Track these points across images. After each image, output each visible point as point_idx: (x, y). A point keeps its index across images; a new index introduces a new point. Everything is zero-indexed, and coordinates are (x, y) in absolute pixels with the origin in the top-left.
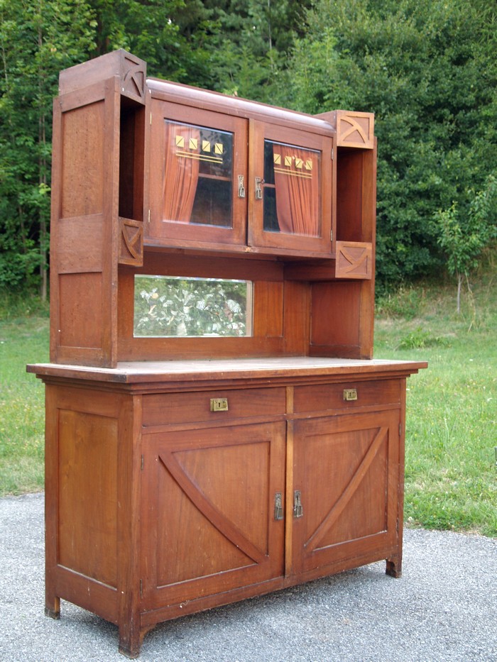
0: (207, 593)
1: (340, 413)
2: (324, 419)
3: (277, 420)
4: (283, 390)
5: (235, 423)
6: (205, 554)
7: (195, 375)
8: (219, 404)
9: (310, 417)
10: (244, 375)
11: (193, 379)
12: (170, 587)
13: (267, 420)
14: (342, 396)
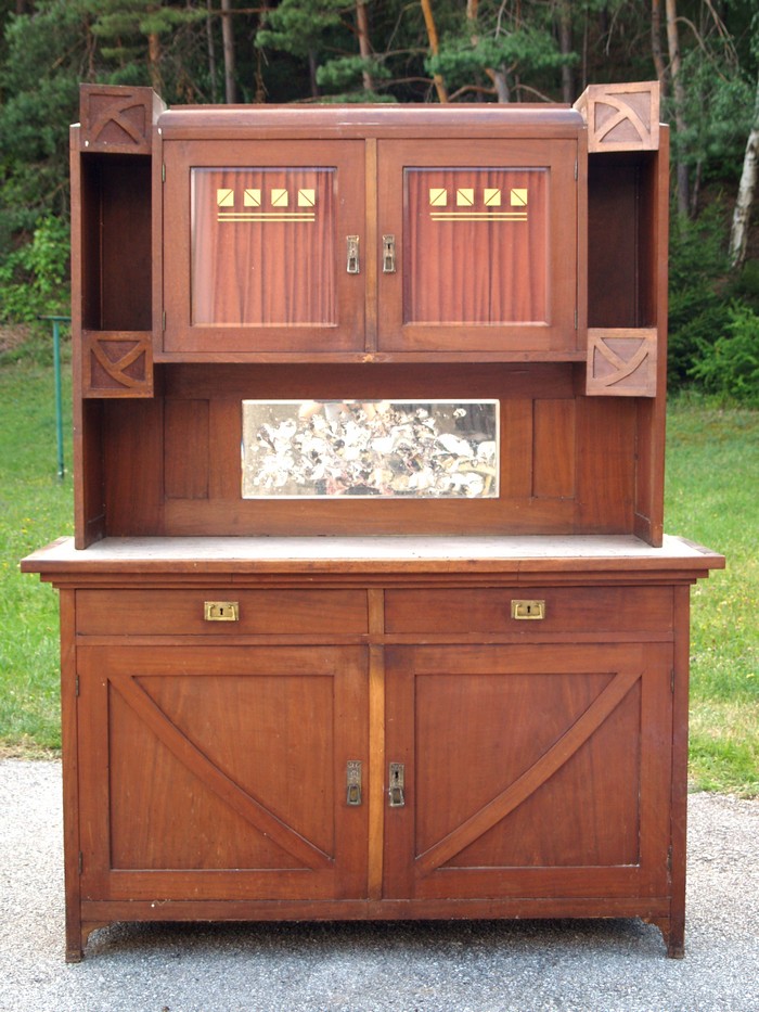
0: (206, 897)
1: (501, 639)
2: (461, 649)
3: (347, 642)
4: (362, 594)
5: (255, 641)
6: (203, 835)
7: (142, 565)
8: (222, 611)
9: (424, 642)
10: (240, 568)
11: (138, 571)
12: (134, 874)
13: (323, 640)
14: (507, 611)
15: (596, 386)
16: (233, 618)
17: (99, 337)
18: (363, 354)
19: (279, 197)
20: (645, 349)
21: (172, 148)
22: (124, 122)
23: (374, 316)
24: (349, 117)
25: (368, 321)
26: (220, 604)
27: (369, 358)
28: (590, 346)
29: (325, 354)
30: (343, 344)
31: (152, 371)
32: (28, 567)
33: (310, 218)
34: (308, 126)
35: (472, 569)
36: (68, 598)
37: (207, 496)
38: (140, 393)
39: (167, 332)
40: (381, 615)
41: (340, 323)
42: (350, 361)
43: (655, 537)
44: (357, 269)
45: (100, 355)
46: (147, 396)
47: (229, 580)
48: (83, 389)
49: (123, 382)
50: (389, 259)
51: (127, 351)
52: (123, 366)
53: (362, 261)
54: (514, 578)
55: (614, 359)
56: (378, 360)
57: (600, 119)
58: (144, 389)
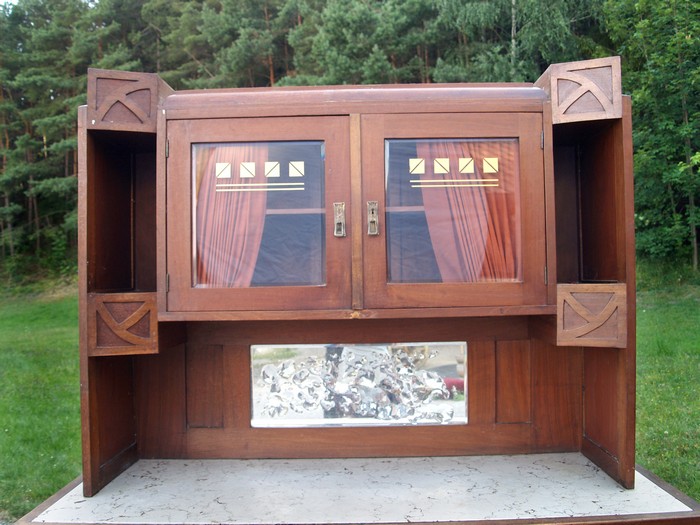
15: (566, 336)
17: (105, 300)
18: (351, 311)
19: (272, 169)
20: (613, 304)
21: (175, 126)
22: (131, 104)
23: (360, 275)
24: (334, 96)
25: (354, 280)
27: (355, 315)
28: (560, 300)
29: (315, 312)
30: (331, 301)
31: (156, 329)
33: (299, 187)
34: (297, 104)
37: (222, 426)
38: (145, 350)
39: (169, 294)
41: (329, 282)
42: (339, 317)
44: (343, 233)
45: (105, 315)
46: (153, 352)
48: (89, 348)
49: (129, 340)
50: (373, 222)
51: (133, 312)
52: (129, 325)
53: (348, 227)
55: (583, 313)
56: (364, 317)
57: (563, 93)
58: (150, 346)
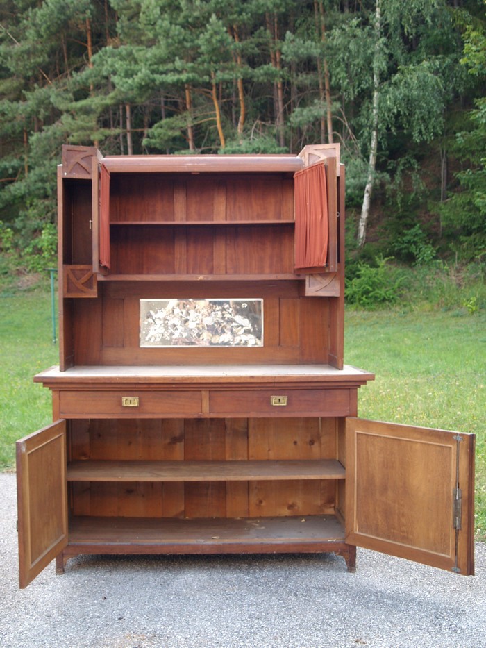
1: (266, 416)
4: (199, 393)
7: (92, 379)
8: (130, 401)
10: (140, 380)
11: (90, 382)
13: (180, 416)
14: (269, 401)
15: (310, 291)
16: (136, 405)
17: (71, 268)
18: (198, 276)
22: (83, 164)
24: (191, 161)
26: (130, 398)
27: (201, 278)
31: (96, 284)
32: (37, 380)
34: (171, 166)
35: (252, 381)
36: (57, 395)
37: (123, 346)
38: (91, 295)
40: (208, 403)
42: (192, 280)
43: (340, 365)
45: (71, 276)
46: (94, 297)
47: (134, 386)
48: (64, 293)
49: (82, 290)
51: (84, 275)
52: (82, 282)
54: (272, 385)
56: (205, 279)
57: (311, 161)
58: (93, 293)
